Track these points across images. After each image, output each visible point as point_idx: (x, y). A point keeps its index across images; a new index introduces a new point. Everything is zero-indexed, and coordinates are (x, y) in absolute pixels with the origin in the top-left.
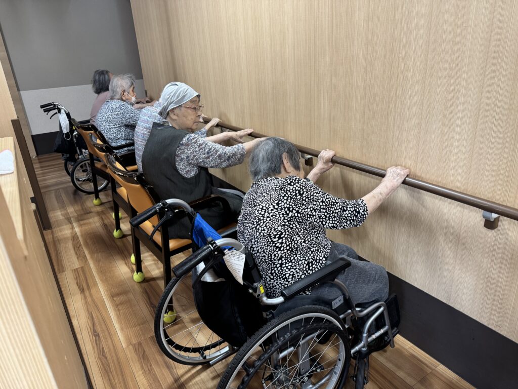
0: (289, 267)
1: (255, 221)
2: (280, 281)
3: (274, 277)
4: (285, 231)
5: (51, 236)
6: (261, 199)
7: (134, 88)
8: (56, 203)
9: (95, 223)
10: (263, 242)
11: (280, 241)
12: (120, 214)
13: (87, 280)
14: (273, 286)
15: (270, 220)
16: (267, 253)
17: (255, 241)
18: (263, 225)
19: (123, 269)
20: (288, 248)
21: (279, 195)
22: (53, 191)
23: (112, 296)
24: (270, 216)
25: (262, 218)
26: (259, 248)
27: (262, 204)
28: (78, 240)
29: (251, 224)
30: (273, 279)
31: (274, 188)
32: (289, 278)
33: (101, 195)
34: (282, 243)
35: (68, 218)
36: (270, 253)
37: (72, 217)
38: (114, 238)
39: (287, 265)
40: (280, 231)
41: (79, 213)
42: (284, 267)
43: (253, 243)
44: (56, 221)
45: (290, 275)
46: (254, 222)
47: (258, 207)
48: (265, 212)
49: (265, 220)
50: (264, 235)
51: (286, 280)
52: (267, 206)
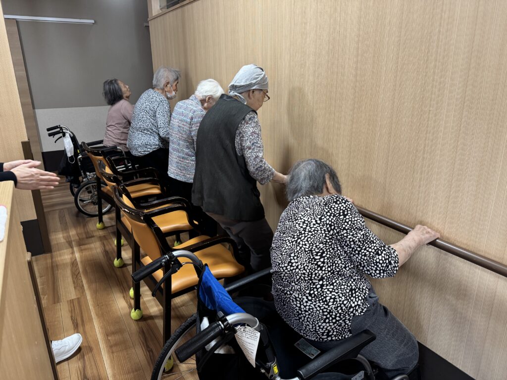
0: (331, 290)
1: (296, 234)
2: (319, 304)
3: (312, 298)
4: (327, 250)
5: (50, 261)
6: (303, 214)
7: (178, 83)
8: (59, 224)
9: (96, 248)
10: (304, 258)
11: (322, 260)
12: (122, 241)
13: (82, 313)
14: (309, 309)
15: (312, 235)
16: (308, 271)
17: (295, 256)
18: (304, 239)
19: (121, 303)
20: (329, 269)
21: (322, 210)
22: (58, 211)
23: (107, 334)
24: (312, 231)
25: (303, 232)
26: (299, 263)
27: (305, 218)
28: (77, 267)
29: (291, 237)
30: (311, 300)
31: (318, 203)
32: (330, 302)
33: (105, 218)
34: (323, 262)
35: (69, 241)
36: (311, 270)
37: (74, 241)
38: (115, 267)
39: (328, 287)
40: (322, 249)
41: (80, 237)
42: (325, 289)
43: (292, 258)
44: (57, 244)
45: (331, 298)
46: (294, 236)
47: (300, 220)
48: (307, 226)
49: (306, 235)
50: (305, 250)
51: (326, 303)
52: (309, 220)
